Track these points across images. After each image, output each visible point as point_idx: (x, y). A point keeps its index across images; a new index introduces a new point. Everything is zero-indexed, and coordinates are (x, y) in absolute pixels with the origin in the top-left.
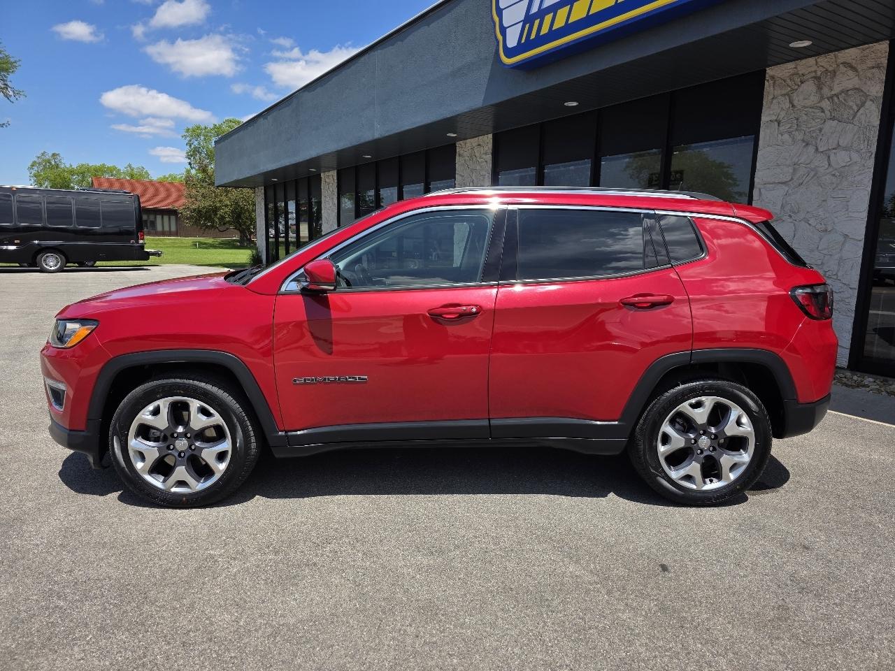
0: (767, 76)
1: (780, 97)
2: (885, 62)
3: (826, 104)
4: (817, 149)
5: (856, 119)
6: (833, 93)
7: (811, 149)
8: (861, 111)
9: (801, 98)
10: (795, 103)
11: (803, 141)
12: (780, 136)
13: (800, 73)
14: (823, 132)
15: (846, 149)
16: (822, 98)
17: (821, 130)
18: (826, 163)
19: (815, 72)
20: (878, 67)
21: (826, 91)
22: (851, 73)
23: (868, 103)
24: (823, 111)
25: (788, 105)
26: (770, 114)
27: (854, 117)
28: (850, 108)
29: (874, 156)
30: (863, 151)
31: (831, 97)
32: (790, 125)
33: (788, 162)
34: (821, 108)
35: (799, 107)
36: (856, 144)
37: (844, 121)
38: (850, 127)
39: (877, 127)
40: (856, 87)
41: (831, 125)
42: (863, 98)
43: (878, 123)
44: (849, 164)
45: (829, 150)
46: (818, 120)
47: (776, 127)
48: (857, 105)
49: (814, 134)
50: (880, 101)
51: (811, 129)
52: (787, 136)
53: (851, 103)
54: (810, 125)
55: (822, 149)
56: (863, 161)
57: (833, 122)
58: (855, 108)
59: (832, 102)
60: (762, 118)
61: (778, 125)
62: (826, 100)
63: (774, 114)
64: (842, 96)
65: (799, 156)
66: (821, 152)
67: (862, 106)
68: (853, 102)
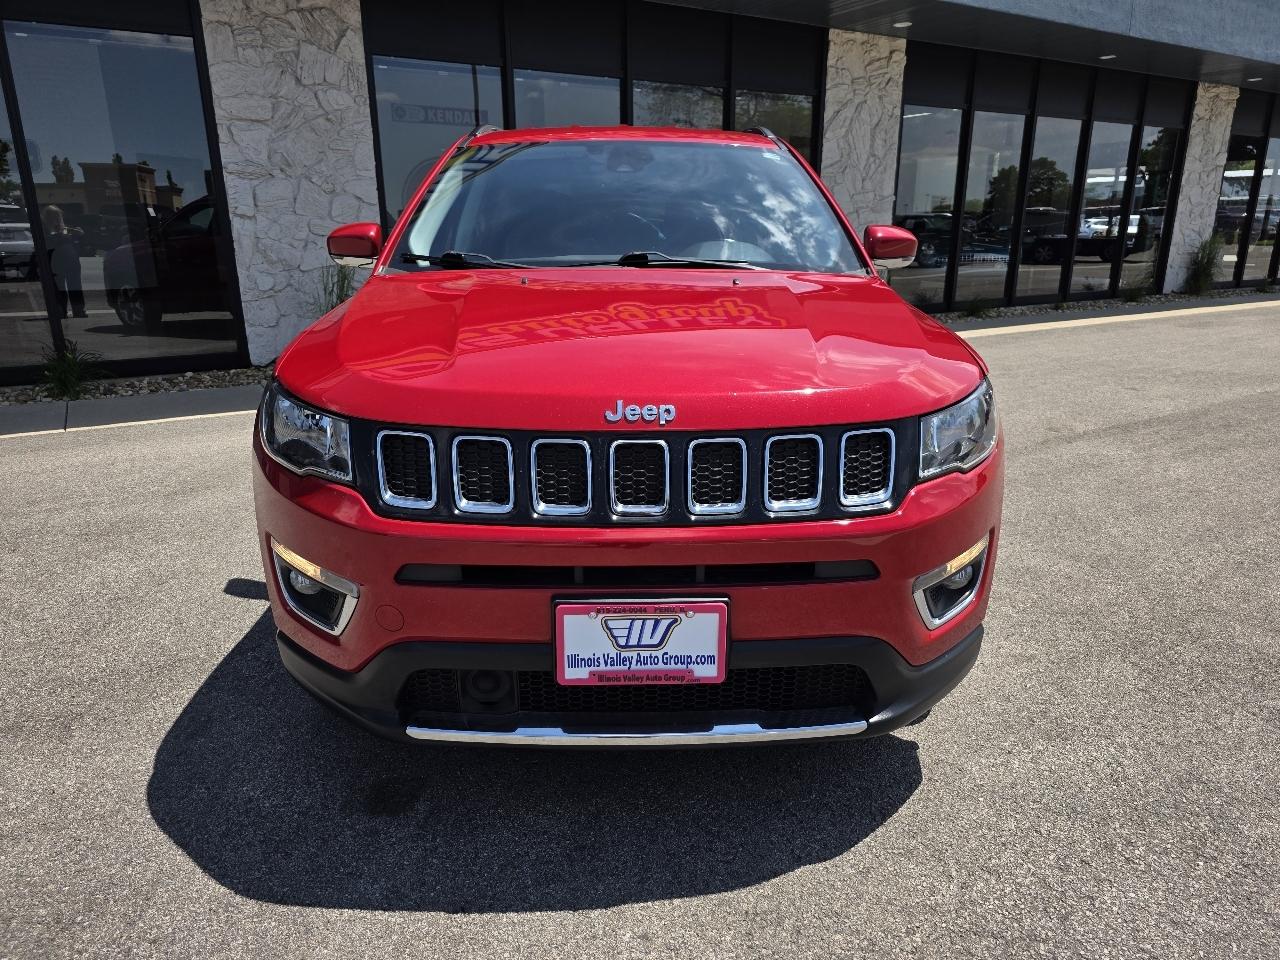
3: (294, 17)
4: (298, 81)
5: (338, 50)
6: (301, 5)
7: (289, 79)
8: (344, 41)
10: (253, 5)
11: (277, 65)
12: (240, 49)
14: (301, 58)
15: (332, 86)
16: (289, 10)
17: (297, 55)
18: (316, 101)
23: (349, 33)
24: (293, 28)
25: (241, 5)
26: (216, 12)
27: (336, 48)
28: (329, 33)
29: (368, 102)
30: (354, 94)
31: (300, 11)
32: (252, 37)
33: (261, 92)
34: (289, 23)
35: (256, 12)
36: (344, 83)
37: (324, 50)
38: (334, 59)
39: (364, 67)
40: (327, 6)
41: (308, 51)
42: (339, 24)
43: (363, 61)
44: (342, 107)
45: (314, 84)
46: (291, 40)
47: (230, 34)
48: (336, 32)
49: (288, 59)
50: (361, 35)
51: (282, 50)
52: (250, 52)
53: (328, 27)
54: (281, 44)
55: (305, 82)
56: (357, 107)
57: (310, 46)
58: (336, 36)
59: (304, 18)
60: (203, 13)
61: (232, 32)
62: (295, 13)
63: (224, 12)
64: (316, 14)
65: (276, 85)
66: (305, 86)
67: (342, 35)
68: (331, 27)
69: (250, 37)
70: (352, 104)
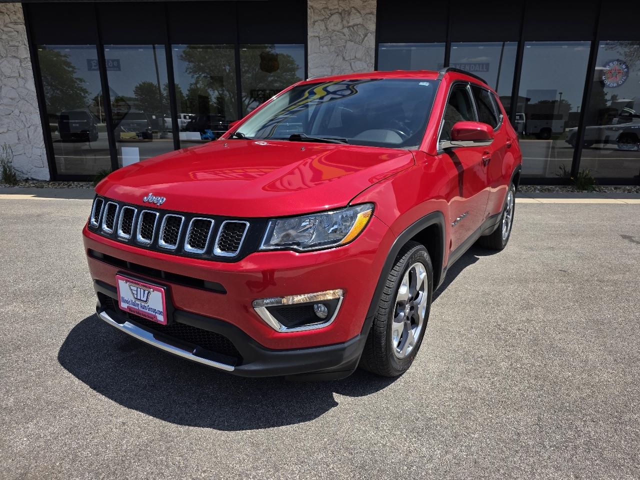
0: (308, 5)
1: (319, 21)
2: (375, 11)
3: (346, 31)
4: (344, 58)
5: (363, 43)
6: (349, 25)
7: (340, 58)
8: (366, 38)
9: (332, 24)
10: (329, 27)
11: (336, 52)
12: (321, 47)
13: (329, 8)
14: (346, 48)
15: (360, 60)
16: (344, 27)
17: (345, 47)
18: (350, 67)
19: (338, 9)
20: (371, 13)
21: (345, 22)
22: (358, 14)
23: (369, 35)
24: (345, 35)
25: (324, 28)
26: (314, 32)
27: (362, 42)
28: (360, 35)
29: (374, 66)
30: (368, 62)
31: (349, 27)
32: (327, 41)
33: (327, 65)
34: (343, 33)
35: (330, 30)
36: (364, 58)
37: (357, 43)
38: (361, 47)
39: (374, 50)
40: (361, 23)
41: (350, 45)
42: (366, 31)
43: (374, 47)
44: (361, 69)
45: (350, 59)
46: (343, 40)
47: (318, 41)
48: (363, 35)
49: (341, 49)
50: (375, 35)
51: (339, 45)
52: (325, 48)
53: (360, 33)
54: (339, 43)
55: (347, 59)
56: (368, 68)
57: (351, 43)
58: (363, 36)
59: (350, 30)
60: (308, 33)
61: (319, 40)
62: (346, 28)
63: (316, 32)
64: (355, 28)
65: (334, 62)
66: (346, 61)
67: (366, 35)
68: (361, 32)
69: (326, 41)
70: (366, 67)
